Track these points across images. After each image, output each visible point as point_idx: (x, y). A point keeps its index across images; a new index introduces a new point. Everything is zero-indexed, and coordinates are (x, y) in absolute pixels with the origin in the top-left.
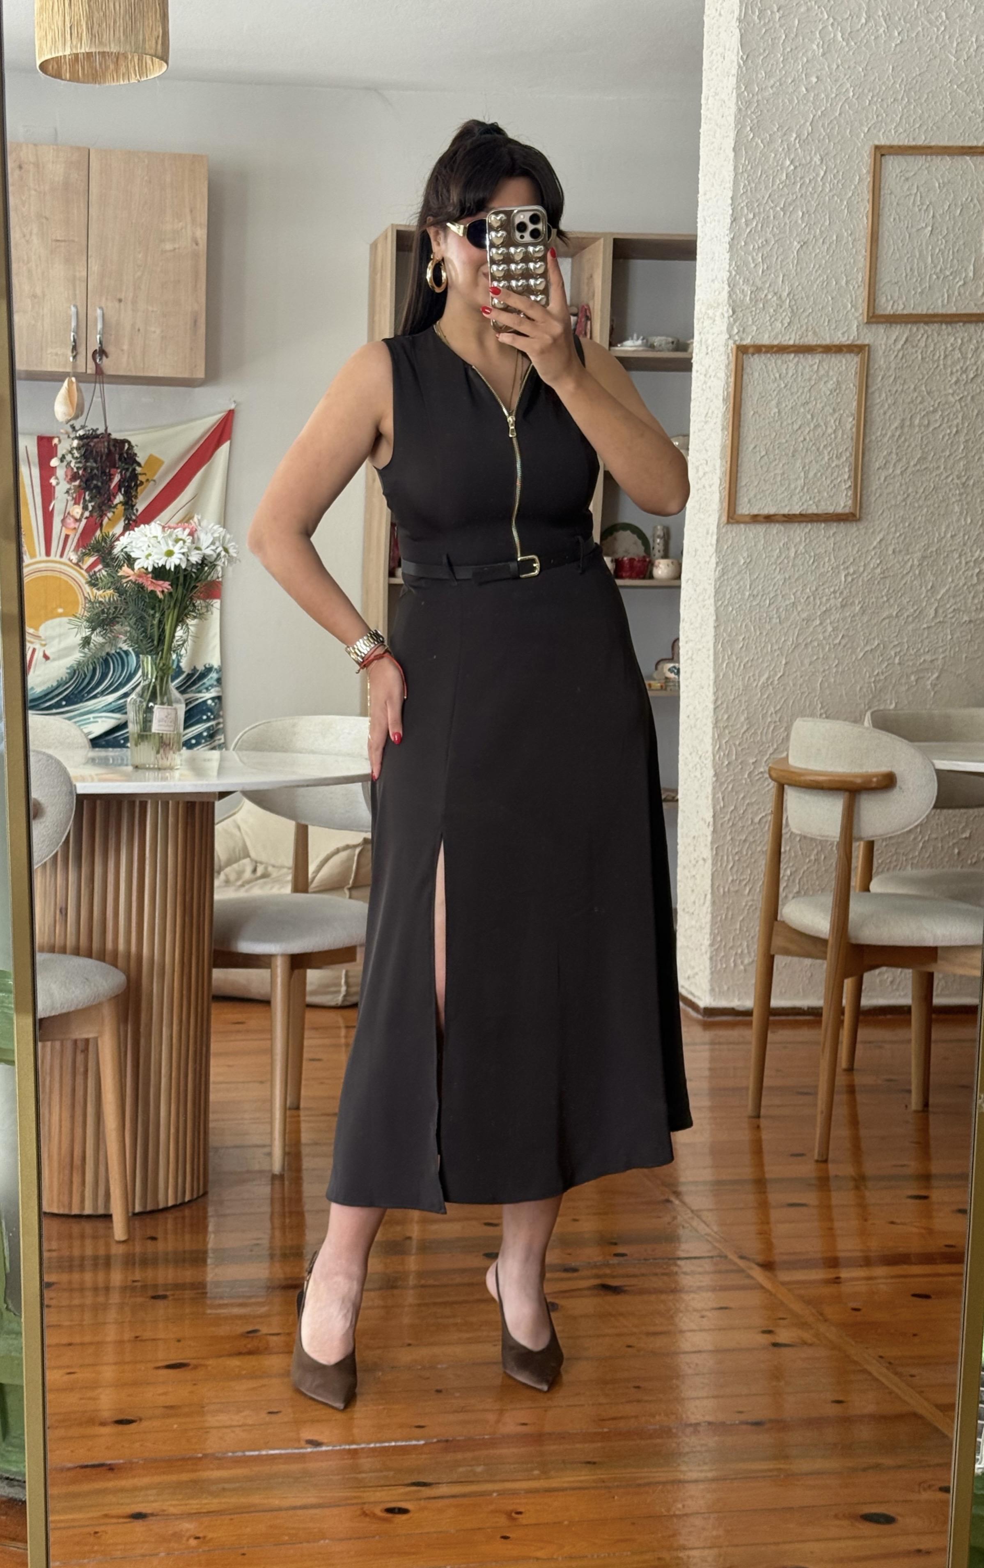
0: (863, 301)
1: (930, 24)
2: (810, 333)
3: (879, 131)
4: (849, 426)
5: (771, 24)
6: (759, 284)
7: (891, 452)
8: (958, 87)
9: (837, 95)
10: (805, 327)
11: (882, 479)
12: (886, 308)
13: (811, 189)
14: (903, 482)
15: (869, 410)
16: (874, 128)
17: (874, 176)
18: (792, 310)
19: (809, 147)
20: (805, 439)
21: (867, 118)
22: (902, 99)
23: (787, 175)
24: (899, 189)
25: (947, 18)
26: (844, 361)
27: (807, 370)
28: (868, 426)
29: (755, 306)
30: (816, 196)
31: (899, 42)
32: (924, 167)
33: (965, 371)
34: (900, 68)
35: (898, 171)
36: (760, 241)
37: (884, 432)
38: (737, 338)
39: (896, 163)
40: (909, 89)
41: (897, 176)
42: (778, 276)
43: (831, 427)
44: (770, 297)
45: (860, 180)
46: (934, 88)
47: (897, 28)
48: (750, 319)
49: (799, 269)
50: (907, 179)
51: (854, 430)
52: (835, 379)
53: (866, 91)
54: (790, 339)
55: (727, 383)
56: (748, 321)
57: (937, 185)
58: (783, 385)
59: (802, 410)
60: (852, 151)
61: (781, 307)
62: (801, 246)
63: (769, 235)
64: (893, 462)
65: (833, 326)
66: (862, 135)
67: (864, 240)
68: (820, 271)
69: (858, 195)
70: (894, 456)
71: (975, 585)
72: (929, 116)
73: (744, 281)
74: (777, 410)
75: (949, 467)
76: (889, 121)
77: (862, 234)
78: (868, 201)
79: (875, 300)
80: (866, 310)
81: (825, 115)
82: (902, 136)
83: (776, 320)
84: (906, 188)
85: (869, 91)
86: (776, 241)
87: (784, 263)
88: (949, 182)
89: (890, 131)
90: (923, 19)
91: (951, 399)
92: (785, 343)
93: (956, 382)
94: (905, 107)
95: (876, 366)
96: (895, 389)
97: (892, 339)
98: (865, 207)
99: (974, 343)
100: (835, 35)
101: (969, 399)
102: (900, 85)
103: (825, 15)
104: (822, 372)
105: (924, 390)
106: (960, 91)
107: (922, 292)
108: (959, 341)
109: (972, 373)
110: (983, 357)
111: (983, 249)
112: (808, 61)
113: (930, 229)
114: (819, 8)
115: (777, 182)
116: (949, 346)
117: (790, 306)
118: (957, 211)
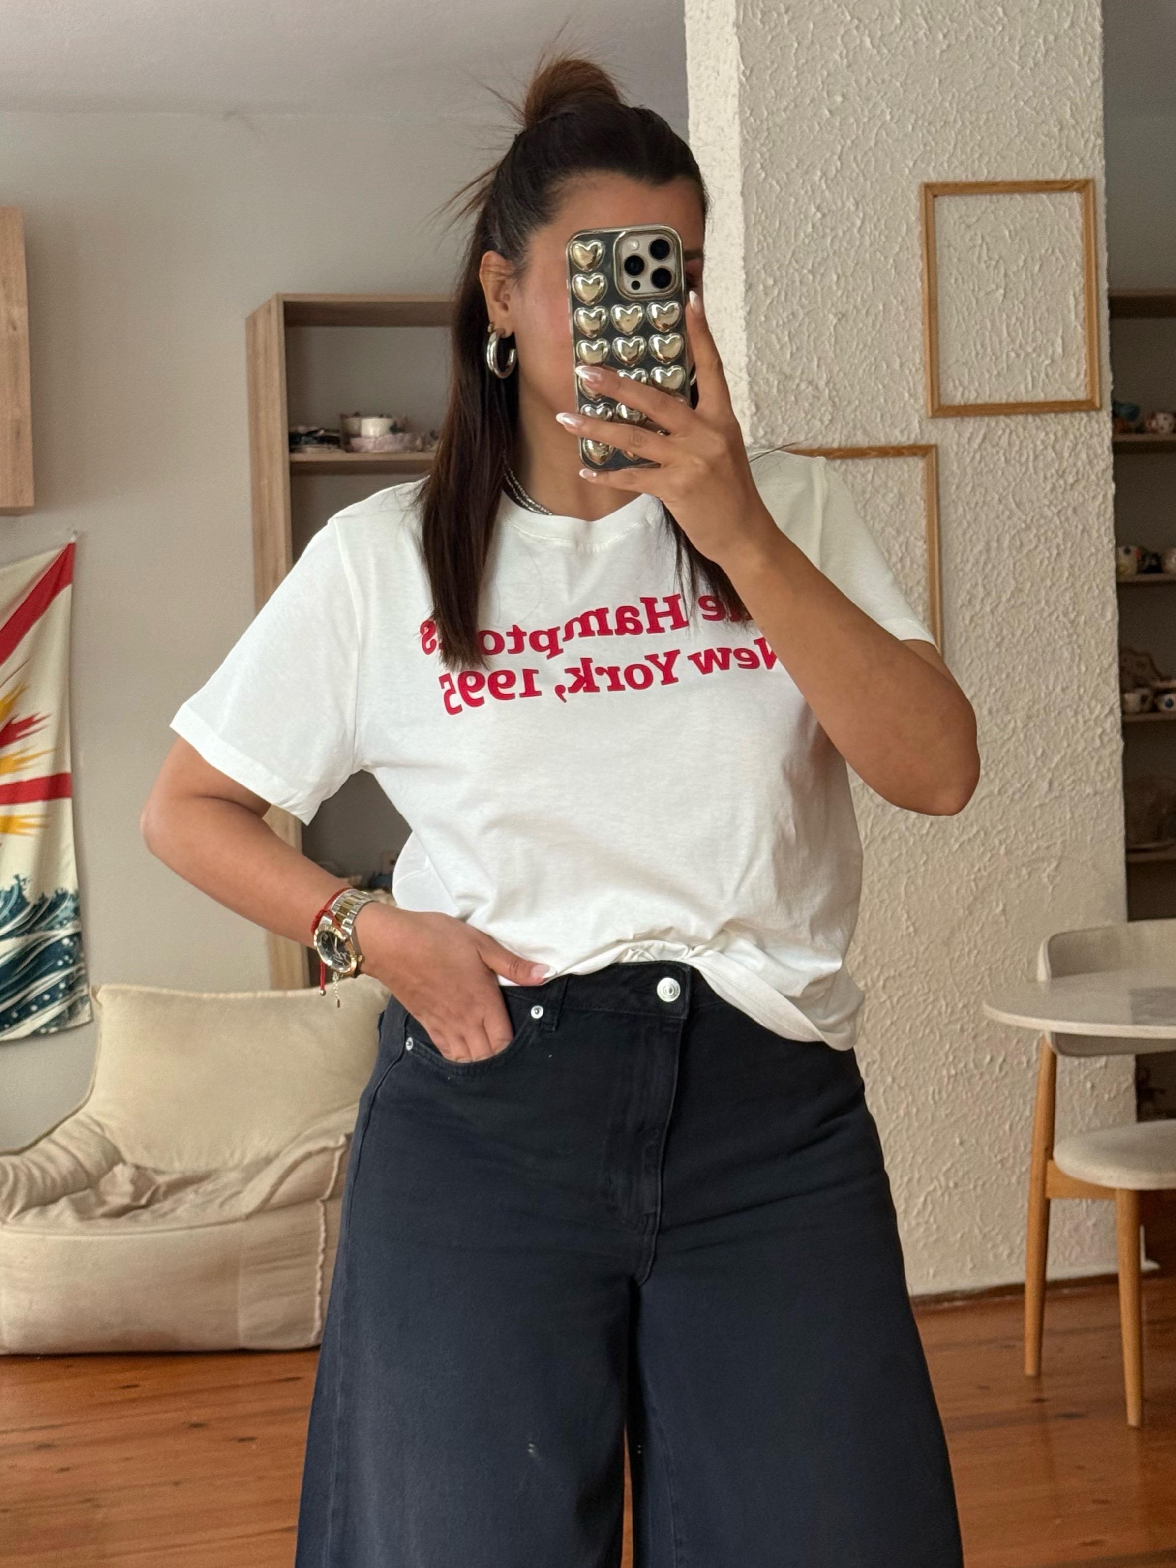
0: (925, 388)
1: (984, 22)
2: (859, 433)
3: (928, 165)
4: (918, 552)
5: (779, 29)
6: (788, 370)
7: (977, 584)
8: (1026, 103)
9: (868, 121)
10: (851, 425)
11: (967, 621)
12: (955, 396)
13: (845, 244)
14: (995, 623)
15: (943, 530)
16: (922, 161)
17: (926, 224)
18: (834, 403)
19: (839, 188)
21: (912, 150)
22: (955, 121)
23: (813, 226)
24: (959, 240)
25: (1005, 13)
26: (905, 467)
27: (859, 479)
28: (943, 550)
29: (785, 398)
30: (853, 253)
31: (944, 47)
32: (989, 211)
33: (1062, 474)
34: (949, 80)
35: (956, 217)
36: (785, 315)
37: (965, 556)
39: (952, 205)
40: (963, 108)
41: (955, 224)
42: (812, 360)
43: (897, 555)
44: (803, 386)
45: (909, 230)
46: (994, 106)
47: (941, 30)
48: (780, 417)
49: (838, 351)
50: (969, 227)
51: (926, 556)
52: (896, 490)
53: (907, 113)
54: (835, 440)
56: (776, 419)
57: (1007, 233)
60: (896, 192)
61: (819, 399)
62: (839, 320)
63: (796, 307)
64: (981, 596)
65: (889, 422)
66: (907, 171)
67: (920, 309)
68: (865, 352)
69: (908, 249)
70: (980, 589)
71: (1097, 750)
72: (991, 143)
73: (768, 369)
75: (1052, 598)
76: (939, 151)
77: (917, 301)
78: (921, 256)
79: (939, 387)
80: (929, 401)
81: (857, 146)
82: (958, 171)
83: (813, 416)
84: (967, 238)
85: (912, 111)
86: (807, 314)
87: (819, 343)
88: (1023, 228)
89: (942, 163)
90: (973, 17)
91: (1049, 512)
92: (829, 445)
93: (1053, 489)
94: (959, 132)
95: (947, 473)
96: (975, 500)
97: (968, 435)
98: (918, 265)
99: (1072, 437)
100: (861, 42)
101: (1070, 512)
102: (951, 104)
103: (849, 18)
104: (878, 482)
105: (1011, 500)
106: (1028, 110)
107: (999, 374)
108: (1052, 437)
109: (1071, 480)
110: (1084, 456)
111: (1073, 316)
112: (829, 75)
113: (1002, 291)
114: (839, 6)
115: (802, 234)
116: (1039, 442)
117: (830, 398)
118: (1037, 268)
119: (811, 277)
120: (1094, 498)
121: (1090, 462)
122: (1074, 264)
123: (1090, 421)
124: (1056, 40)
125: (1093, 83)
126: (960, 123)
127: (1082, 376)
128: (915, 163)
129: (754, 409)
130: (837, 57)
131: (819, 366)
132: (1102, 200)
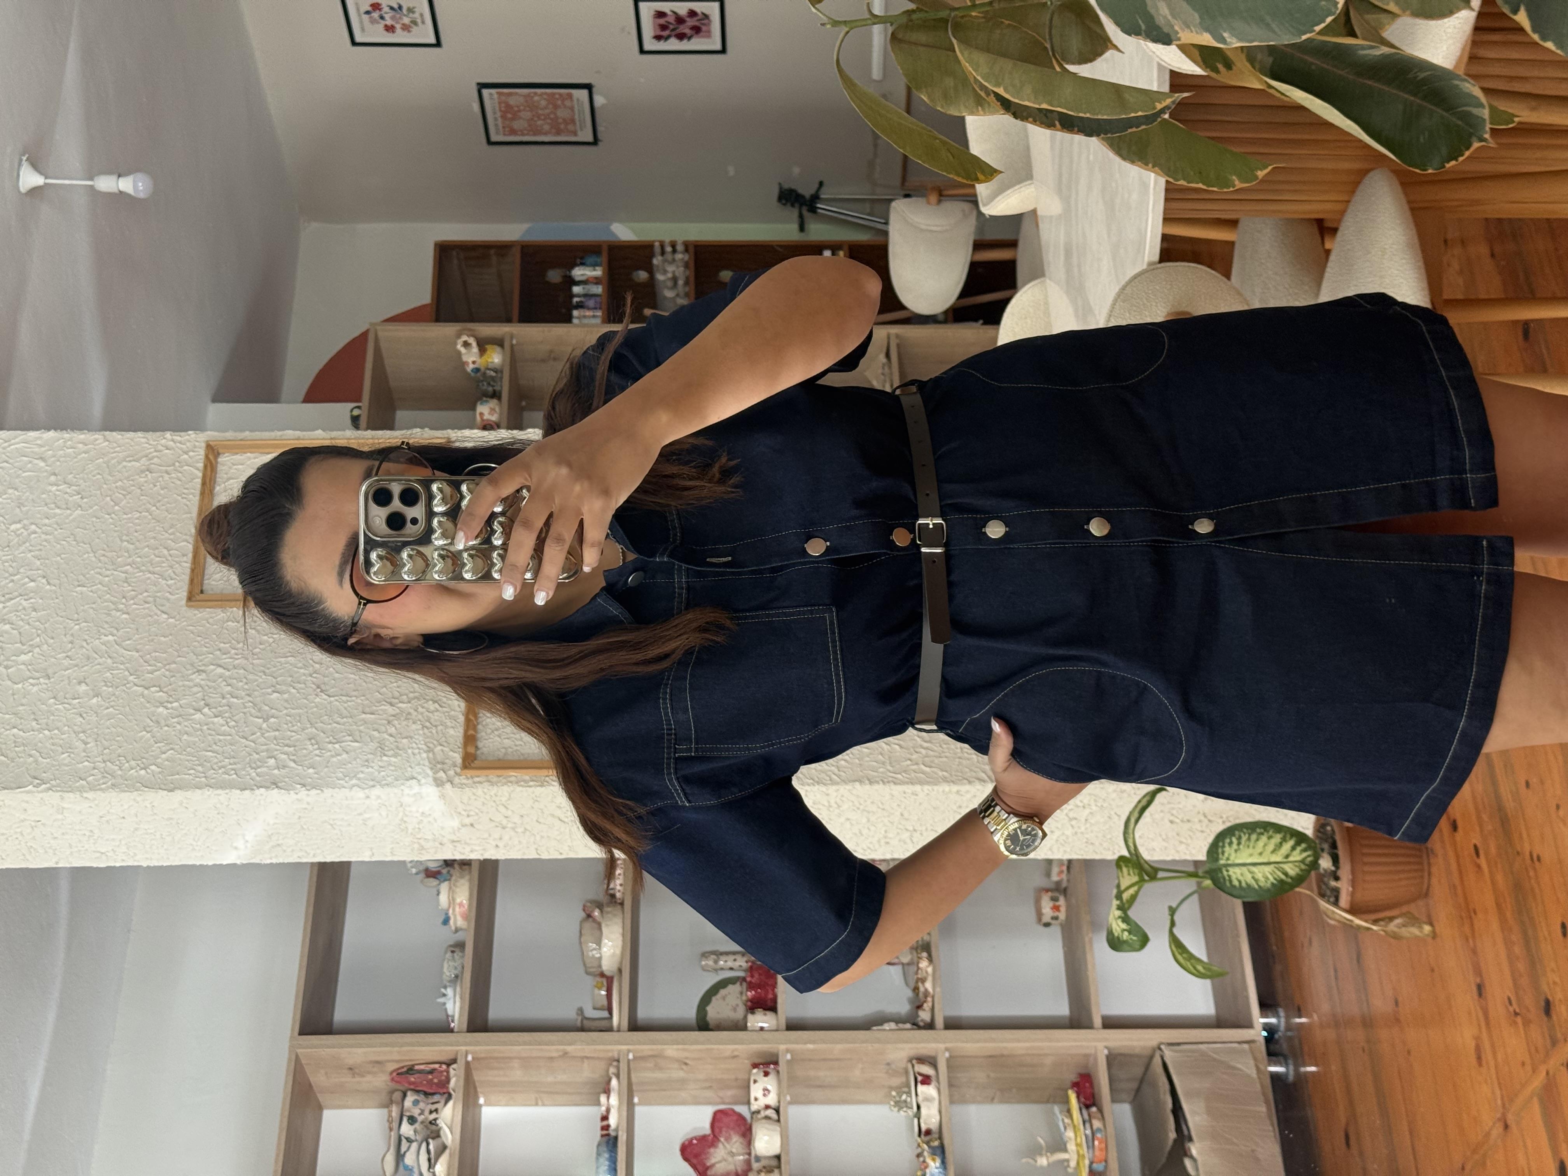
3: (168, 600)
8: (116, 504)
9: (110, 657)
13: (241, 684)
16: (163, 605)
19: (180, 690)
21: (150, 616)
22: (126, 572)
23: (216, 717)
25: (19, 522)
30: (251, 677)
31: (44, 581)
34: (81, 577)
36: (311, 748)
38: (452, 772)
40: (113, 564)
42: (363, 720)
44: (392, 730)
46: (115, 534)
47: (26, 584)
53: (108, 619)
60: (192, 632)
62: (322, 691)
63: (302, 736)
72: (154, 538)
73: (368, 767)
76: (154, 588)
81: (136, 671)
82: (179, 570)
85: (108, 615)
86: (313, 726)
87: (345, 713)
89: (169, 586)
90: (16, 553)
94: (138, 568)
106: (125, 502)
112: (54, 698)
115: (224, 728)
119: (272, 720)
124: (55, 474)
125: (106, 441)
126: (129, 567)
128: (164, 613)
130: (35, 689)
131: (372, 713)
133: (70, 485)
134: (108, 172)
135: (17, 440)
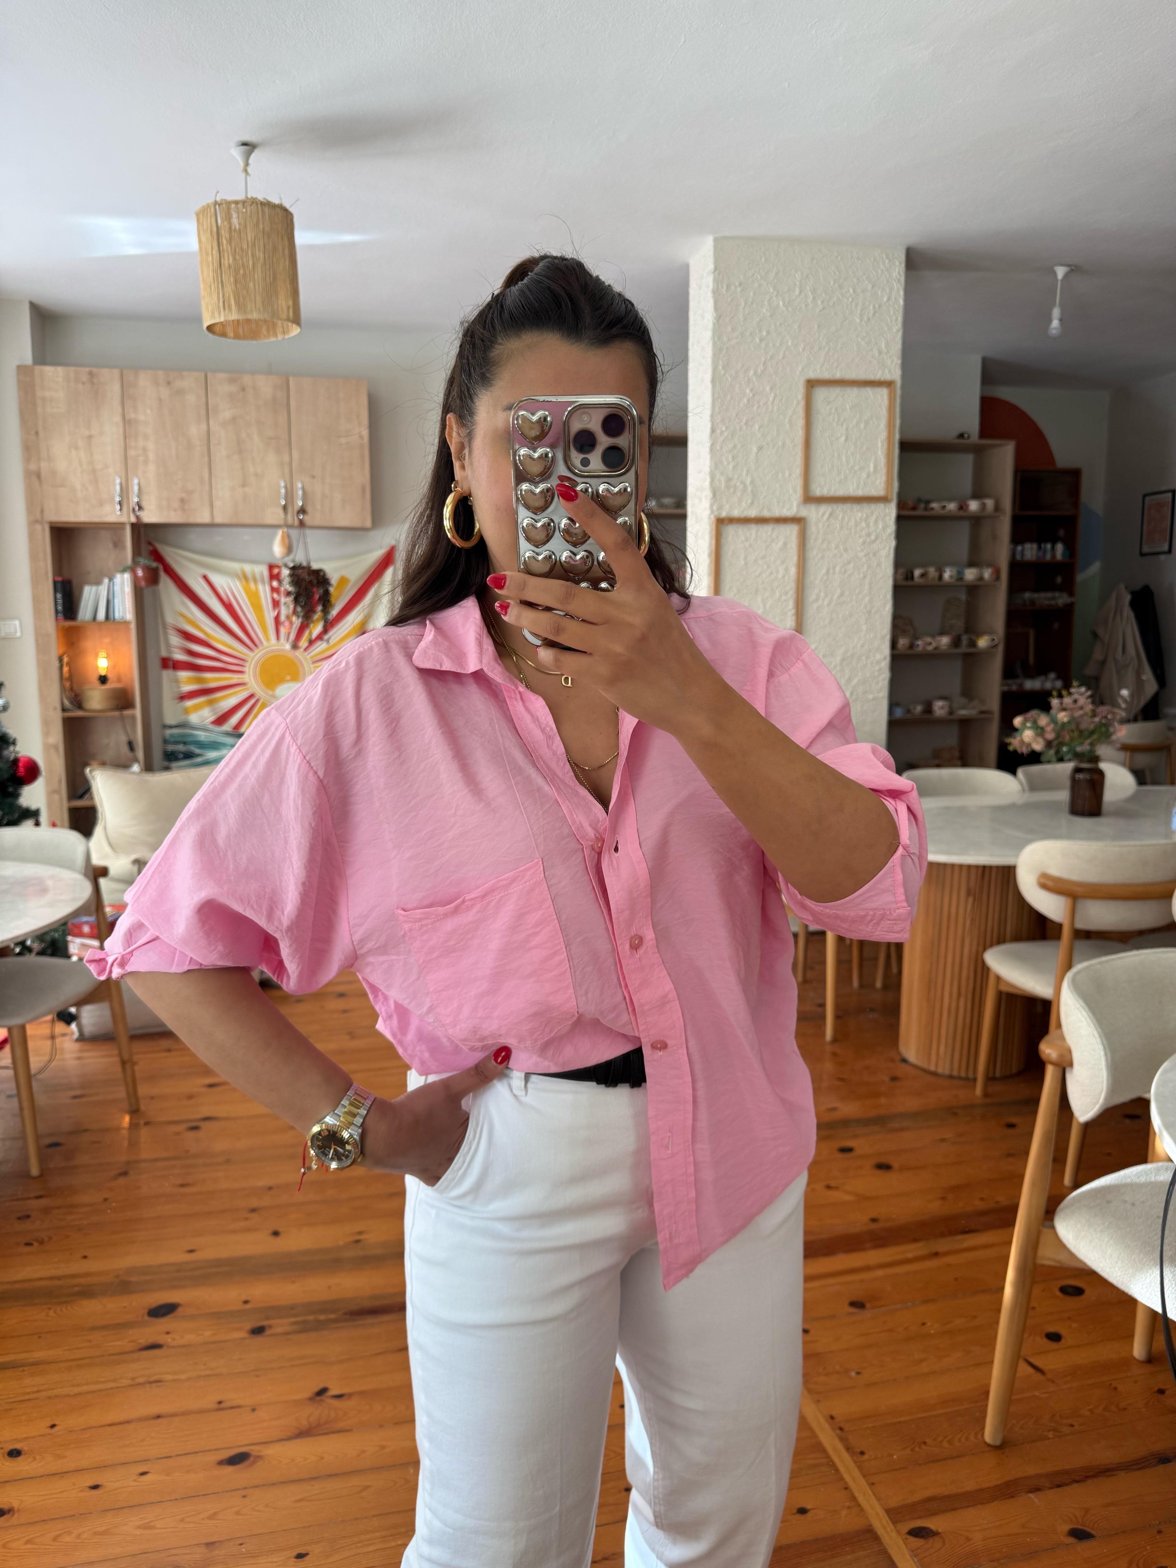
0: (801, 487)
1: (843, 296)
2: (765, 510)
3: (810, 370)
4: (792, 574)
5: (735, 295)
6: (730, 476)
7: (821, 591)
8: (862, 339)
9: (781, 346)
10: (761, 505)
11: (815, 608)
12: (816, 492)
13: (764, 410)
14: (829, 610)
15: (806, 562)
16: (806, 368)
17: (806, 401)
18: (753, 494)
19: (762, 381)
20: (763, 583)
21: (802, 361)
22: (825, 347)
23: (749, 400)
24: (823, 410)
25: (854, 291)
26: (788, 529)
27: (764, 535)
28: (805, 572)
29: (728, 491)
30: (767, 414)
31: (821, 308)
32: (840, 395)
33: (869, 535)
34: (823, 325)
35: (823, 398)
36: (730, 446)
37: (816, 576)
38: (716, 513)
39: (821, 391)
40: (830, 341)
41: (822, 401)
42: (744, 470)
43: (781, 574)
44: (738, 484)
45: (798, 403)
46: (846, 341)
47: (820, 299)
48: (725, 500)
49: (757, 466)
50: (829, 403)
51: (795, 576)
52: (782, 541)
53: (800, 342)
54: (753, 513)
55: (710, 545)
56: (723, 501)
57: (848, 407)
58: (747, 544)
59: (761, 562)
60: (792, 384)
61: (746, 492)
62: (759, 451)
63: (736, 442)
64: (822, 597)
65: (782, 505)
66: (798, 373)
67: (801, 445)
68: (771, 468)
69: (797, 413)
70: (823, 593)
72: (843, 360)
73: (720, 474)
74: (743, 563)
75: (859, 599)
76: (816, 363)
77: (800, 441)
78: (804, 416)
79: (808, 487)
80: (802, 493)
81: (773, 358)
82: (825, 373)
83: (742, 500)
84: (828, 409)
85: (803, 341)
86: (741, 446)
87: (747, 462)
88: (856, 406)
89: (817, 369)
90: (837, 293)
91: (861, 554)
92: (749, 516)
93: (864, 542)
94: (827, 353)
95: (810, 532)
96: (823, 547)
97: (820, 514)
98: (800, 423)
99: (875, 516)
100: (778, 305)
101: (871, 555)
102: (823, 339)
103: (771, 290)
104: (774, 536)
105: (842, 549)
106: (862, 343)
107: (840, 481)
108: (864, 515)
109: (873, 537)
110: (880, 526)
111: (880, 452)
112: (760, 321)
113: (843, 438)
114: (767, 285)
115: (741, 405)
116: (858, 519)
117: (752, 491)
118: (862, 426)
119: (744, 427)
120: (884, 548)
121: (884, 529)
122: (882, 425)
123: (884, 509)
124: (880, 306)
125: (898, 331)
126: (827, 349)
127: (882, 485)
128: (803, 369)
129: (711, 495)
130: (764, 311)
131: (747, 475)
132: (898, 392)
133: (874, 313)
134: (1063, 313)
135: (899, 286)
